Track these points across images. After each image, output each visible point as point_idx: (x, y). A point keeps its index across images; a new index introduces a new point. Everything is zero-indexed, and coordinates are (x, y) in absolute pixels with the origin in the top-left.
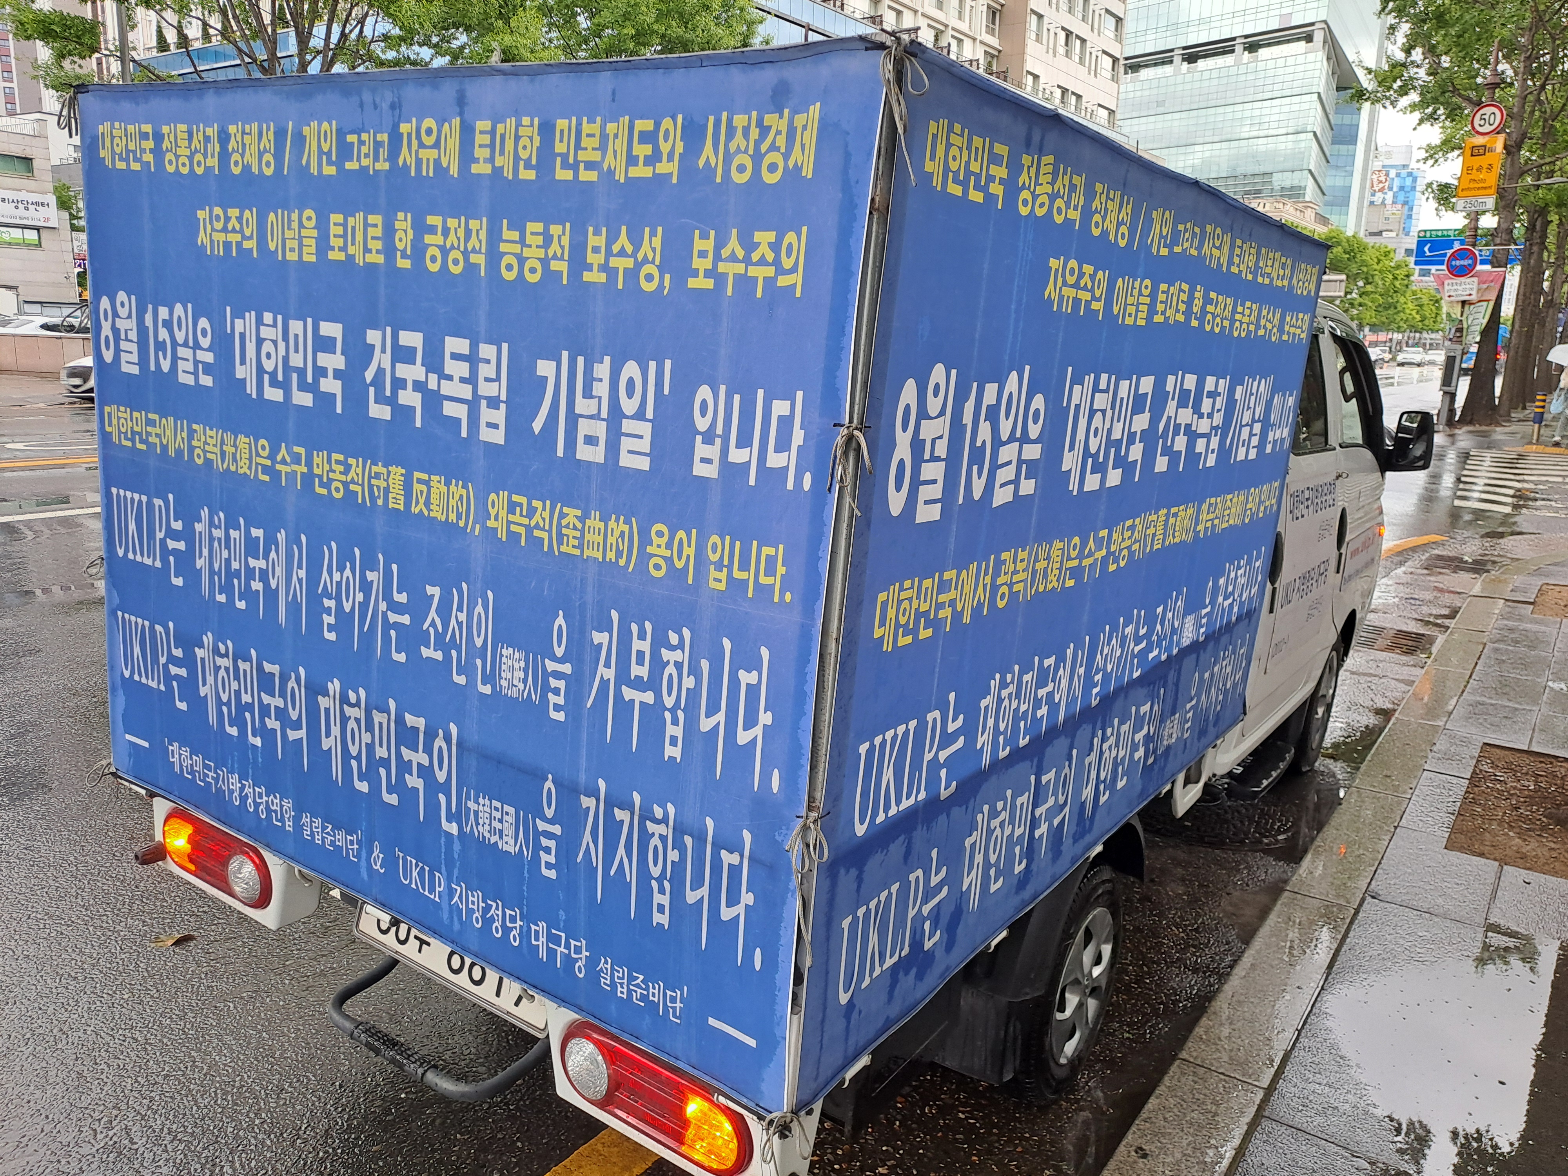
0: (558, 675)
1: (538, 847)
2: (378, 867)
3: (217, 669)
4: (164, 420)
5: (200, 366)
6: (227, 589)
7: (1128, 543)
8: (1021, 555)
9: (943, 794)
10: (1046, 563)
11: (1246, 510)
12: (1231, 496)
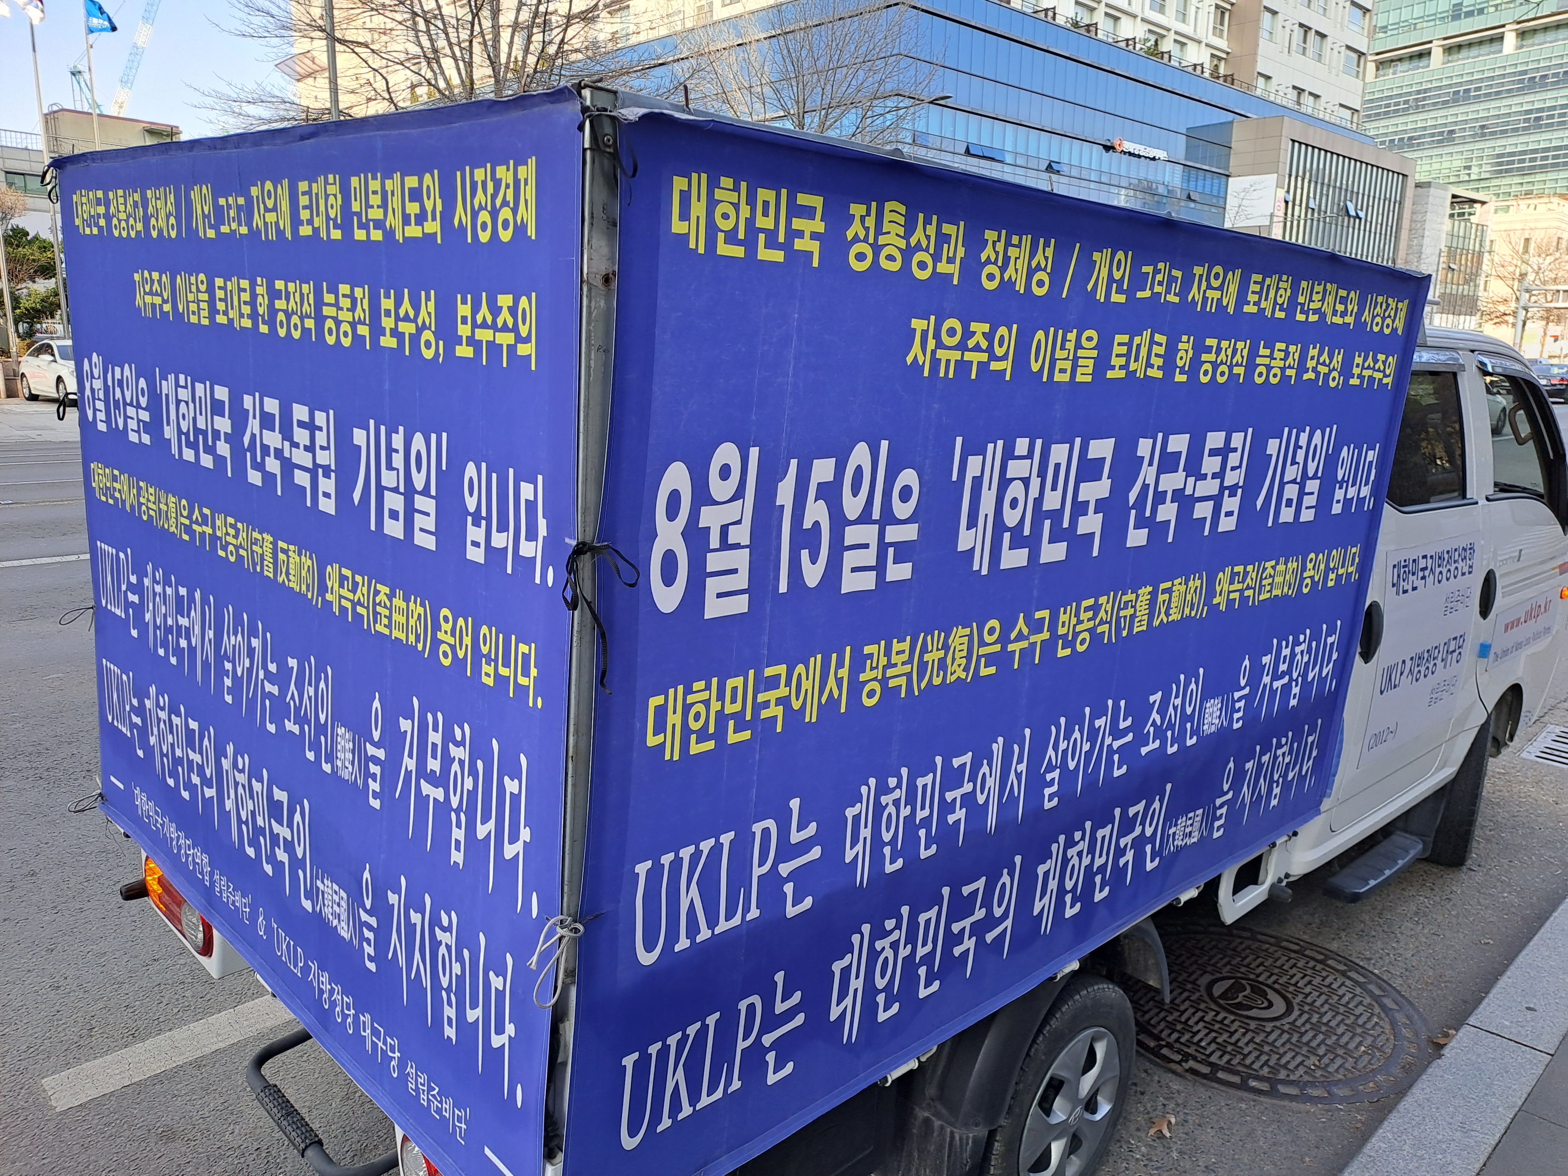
0: (376, 760)
1: (362, 938)
2: (262, 933)
3: (159, 720)
4: (122, 477)
5: (141, 424)
6: (165, 644)
7: (1091, 624)
8: (896, 646)
9: (791, 911)
10: (942, 653)
11: (1302, 579)
12: (1273, 563)
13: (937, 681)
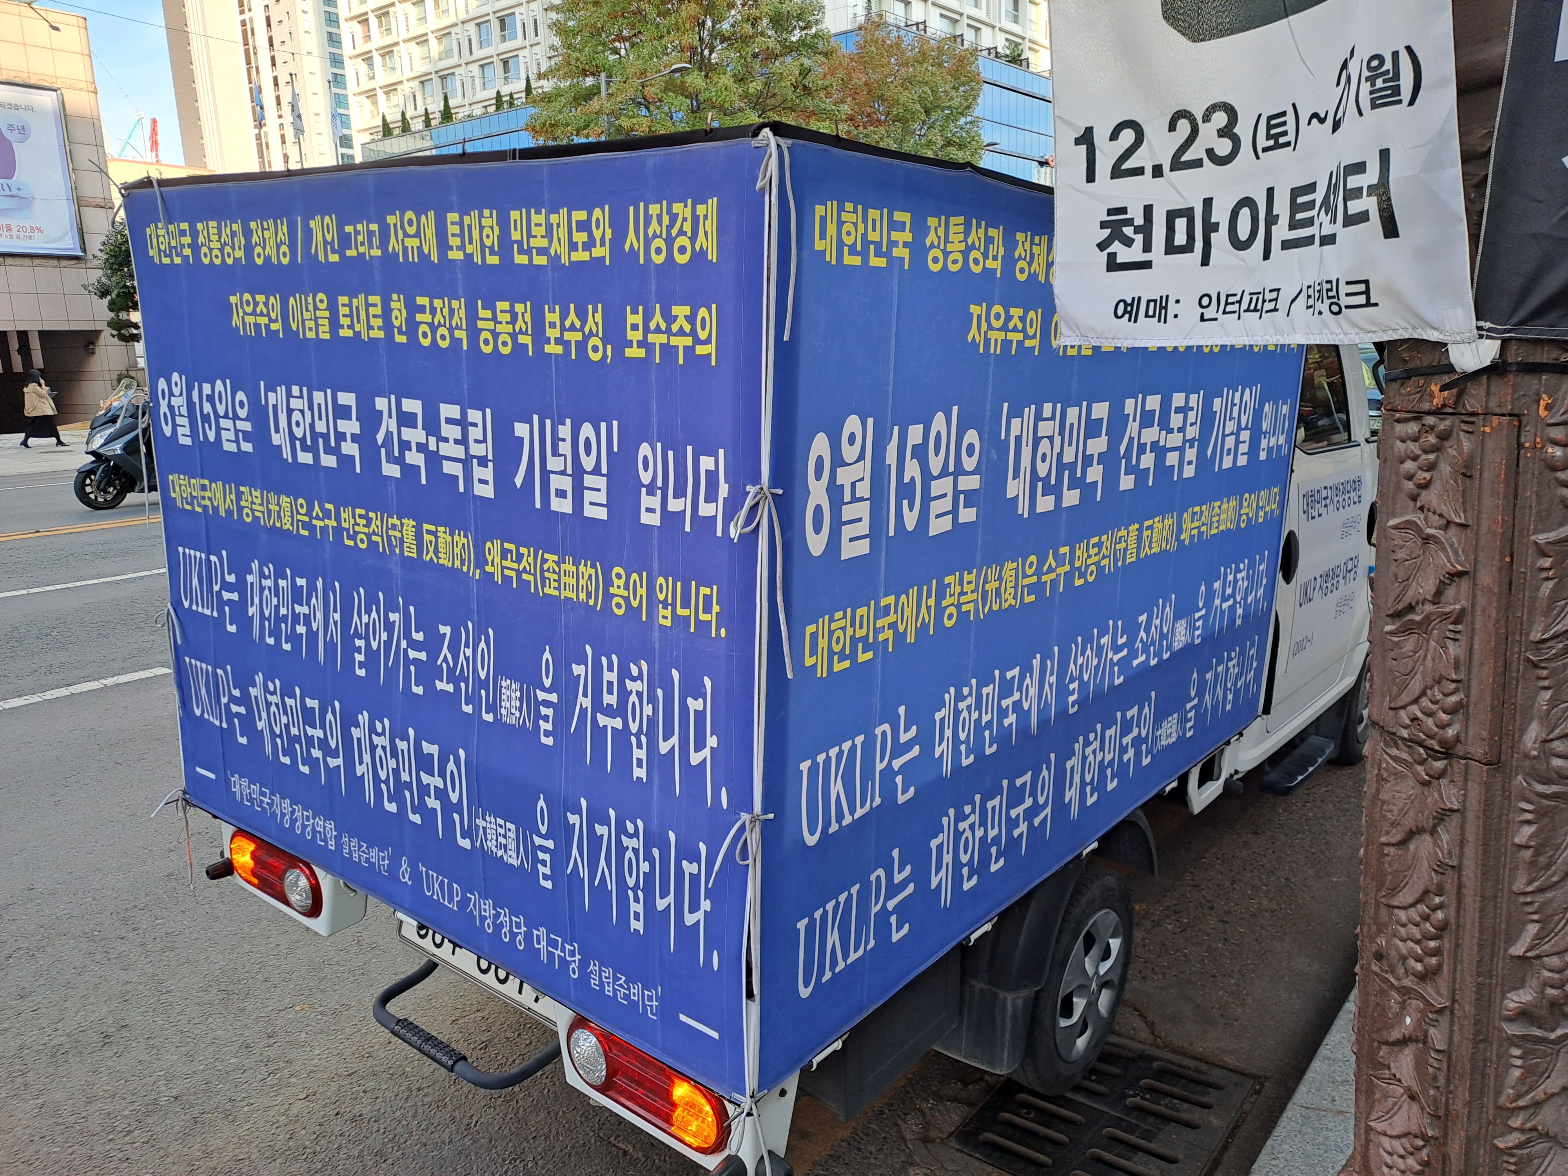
0: (547, 704)
1: (536, 861)
2: (407, 879)
3: (268, 704)
4: (214, 485)
5: (240, 434)
6: (275, 633)
7: (1095, 559)
8: (967, 577)
9: (901, 799)
10: (997, 584)
11: (1240, 515)
12: (1219, 503)
13: (995, 607)
